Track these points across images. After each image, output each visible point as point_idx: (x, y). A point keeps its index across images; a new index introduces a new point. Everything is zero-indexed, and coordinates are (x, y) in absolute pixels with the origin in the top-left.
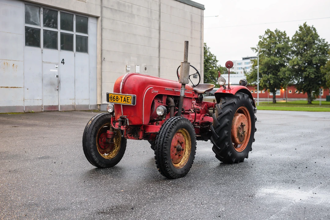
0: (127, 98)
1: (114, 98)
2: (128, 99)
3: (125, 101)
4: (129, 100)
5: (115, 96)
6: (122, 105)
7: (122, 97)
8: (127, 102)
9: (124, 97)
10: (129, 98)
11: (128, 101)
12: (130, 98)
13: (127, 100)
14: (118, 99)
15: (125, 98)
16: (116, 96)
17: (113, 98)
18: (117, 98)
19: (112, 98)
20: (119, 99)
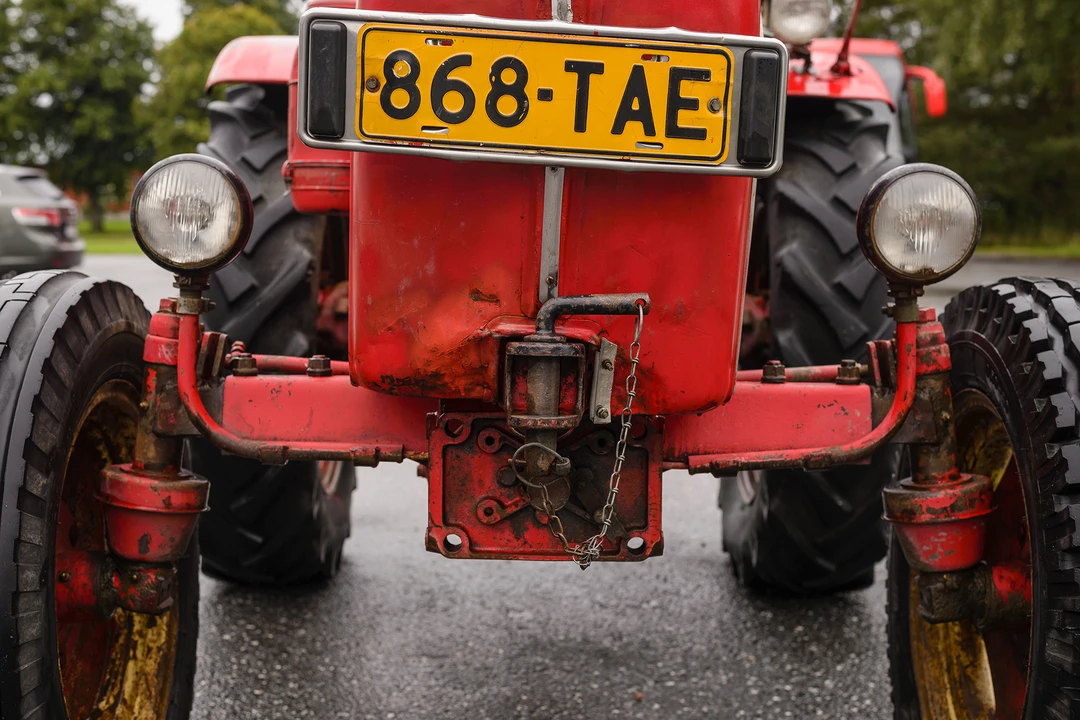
0: (677, 76)
1: (441, 85)
2: (687, 90)
3: (634, 129)
4: (693, 105)
5: (465, 61)
6: (571, 171)
7: (598, 68)
8: (673, 131)
9: (618, 67)
10: (702, 75)
11: (685, 119)
12: (718, 77)
13: (676, 103)
14: (518, 91)
15: (637, 83)
16: (487, 55)
17: (424, 85)
18: (499, 90)
19: (409, 84)
20: (545, 95)
